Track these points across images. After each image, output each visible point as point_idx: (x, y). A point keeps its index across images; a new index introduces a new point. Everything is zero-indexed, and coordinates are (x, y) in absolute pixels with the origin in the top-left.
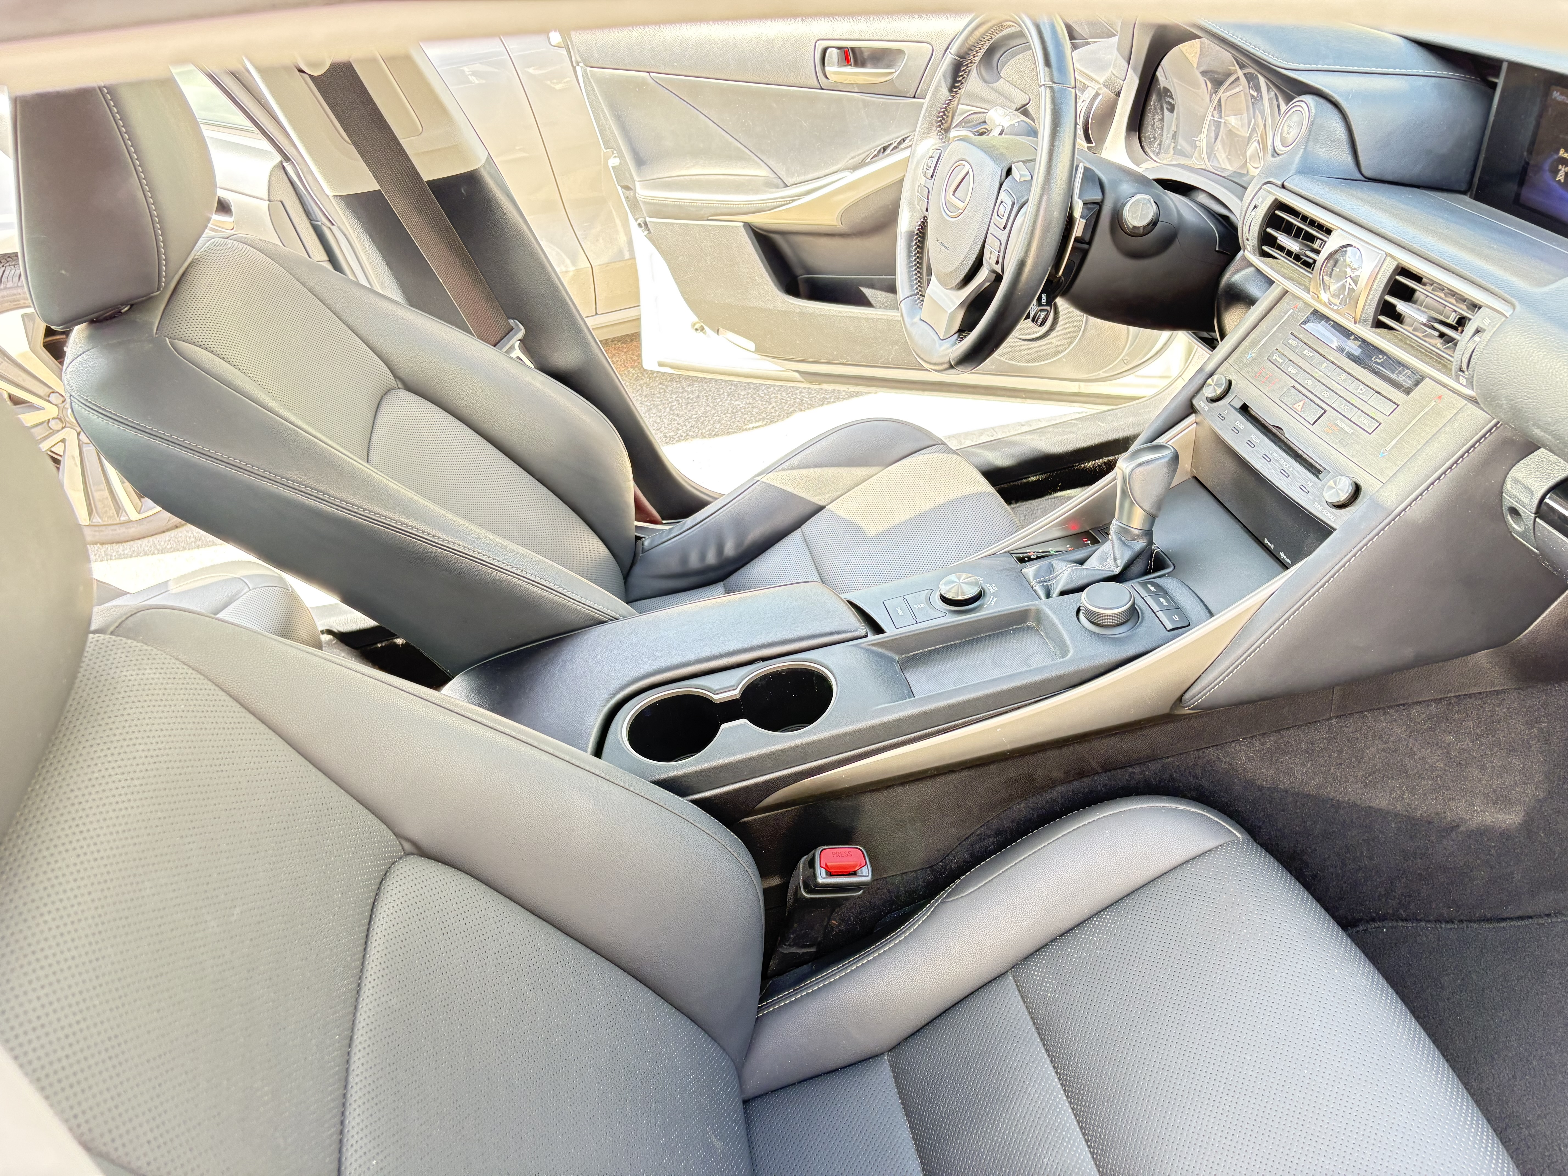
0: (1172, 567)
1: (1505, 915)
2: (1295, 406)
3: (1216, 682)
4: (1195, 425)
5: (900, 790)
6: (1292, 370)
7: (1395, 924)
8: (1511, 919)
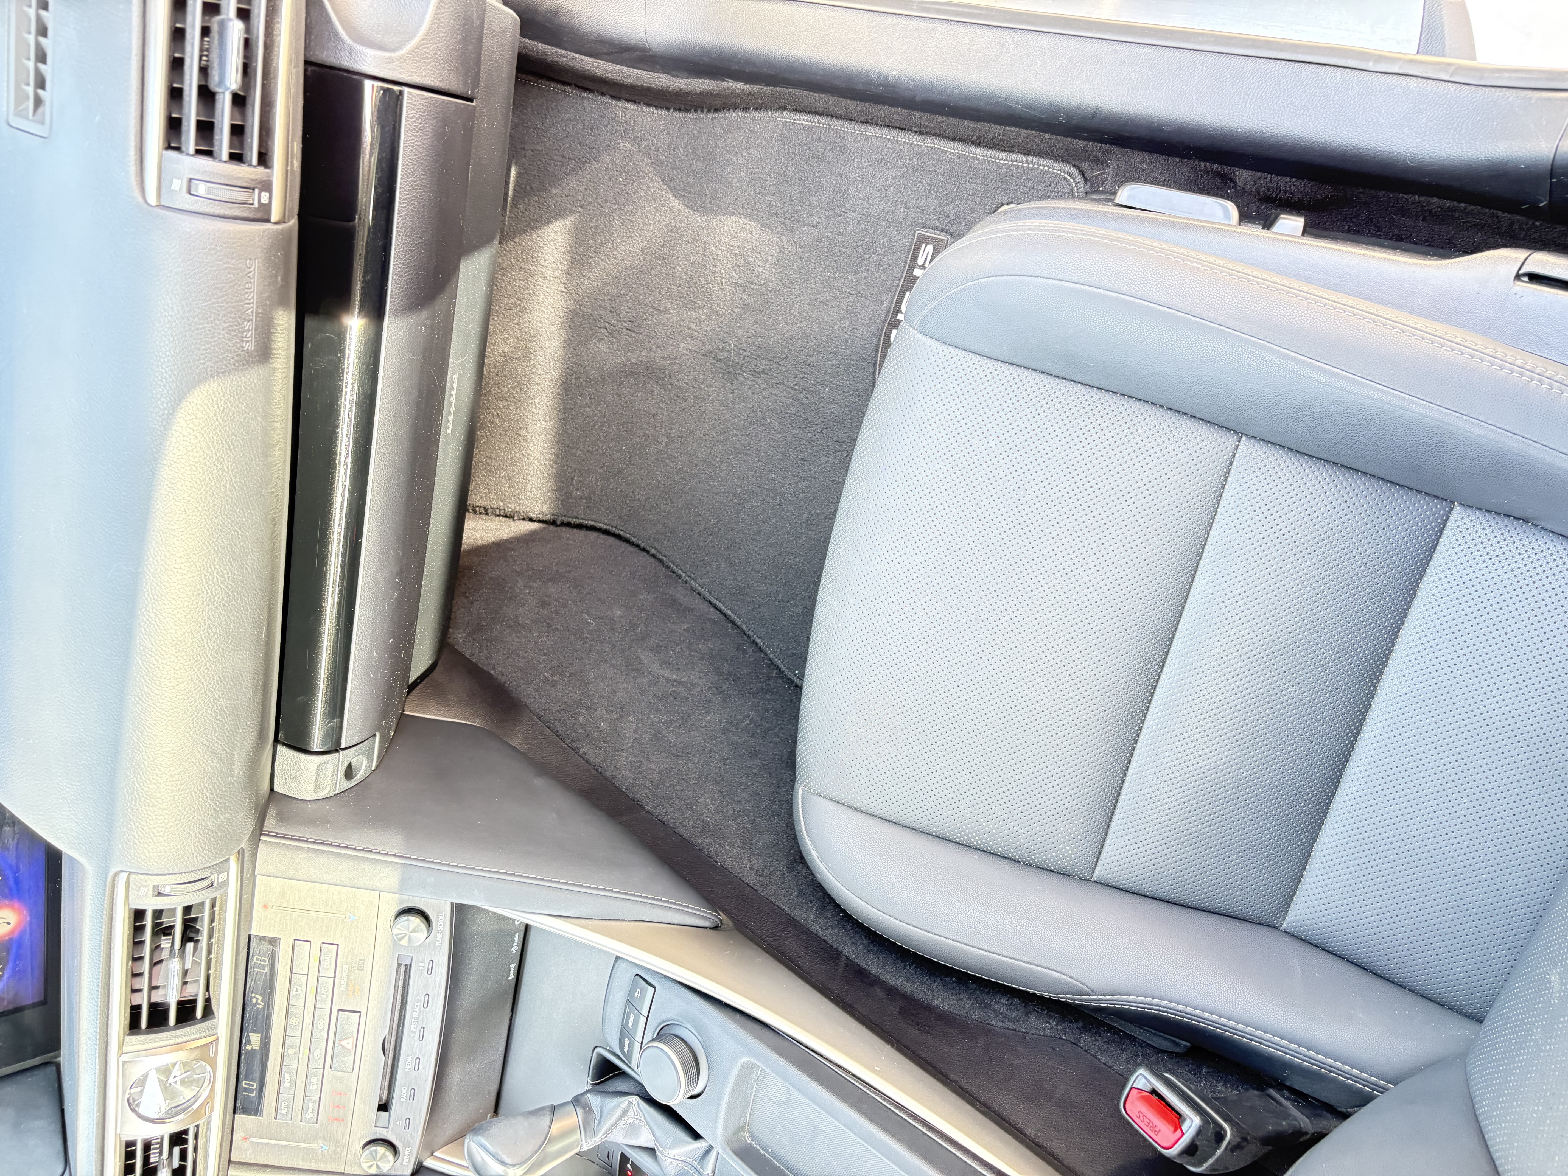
0: (597, 1050)
1: (722, 617)
2: (350, 1048)
4: (435, 1154)
5: (1030, 1131)
6: (315, 1081)
8: (720, 611)
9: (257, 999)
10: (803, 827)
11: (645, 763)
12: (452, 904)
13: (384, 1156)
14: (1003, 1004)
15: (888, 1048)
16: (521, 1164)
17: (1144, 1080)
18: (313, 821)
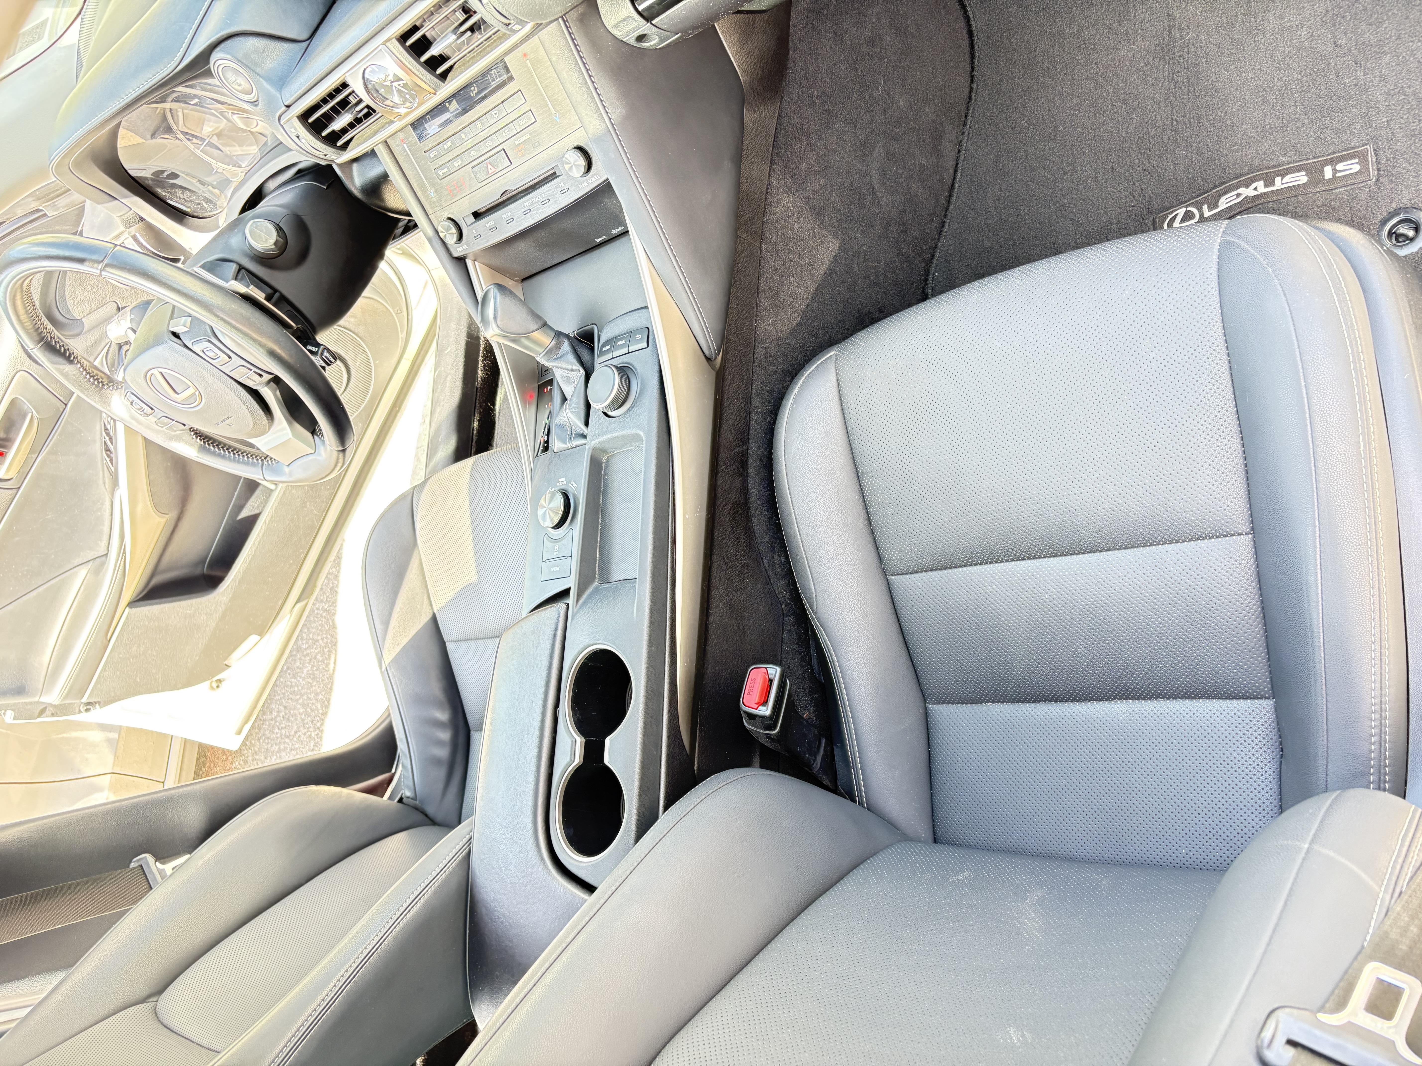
0: (594, 326)
1: (950, 182)
2: (490, 171)
3: (703, 324)
4: (476, 262)
5: (711, 620)
6: (457, 164)
7: (934, 265)
8: (954, 178)
9: (474, 90)
10: (809, 371)
11: (795, 218)
12: (607, 179)
13: (452, 234)
14: (780, 560)
15: (704, 513)
16: (502, 330)
17: (774, 673)
18: (594, 44)
